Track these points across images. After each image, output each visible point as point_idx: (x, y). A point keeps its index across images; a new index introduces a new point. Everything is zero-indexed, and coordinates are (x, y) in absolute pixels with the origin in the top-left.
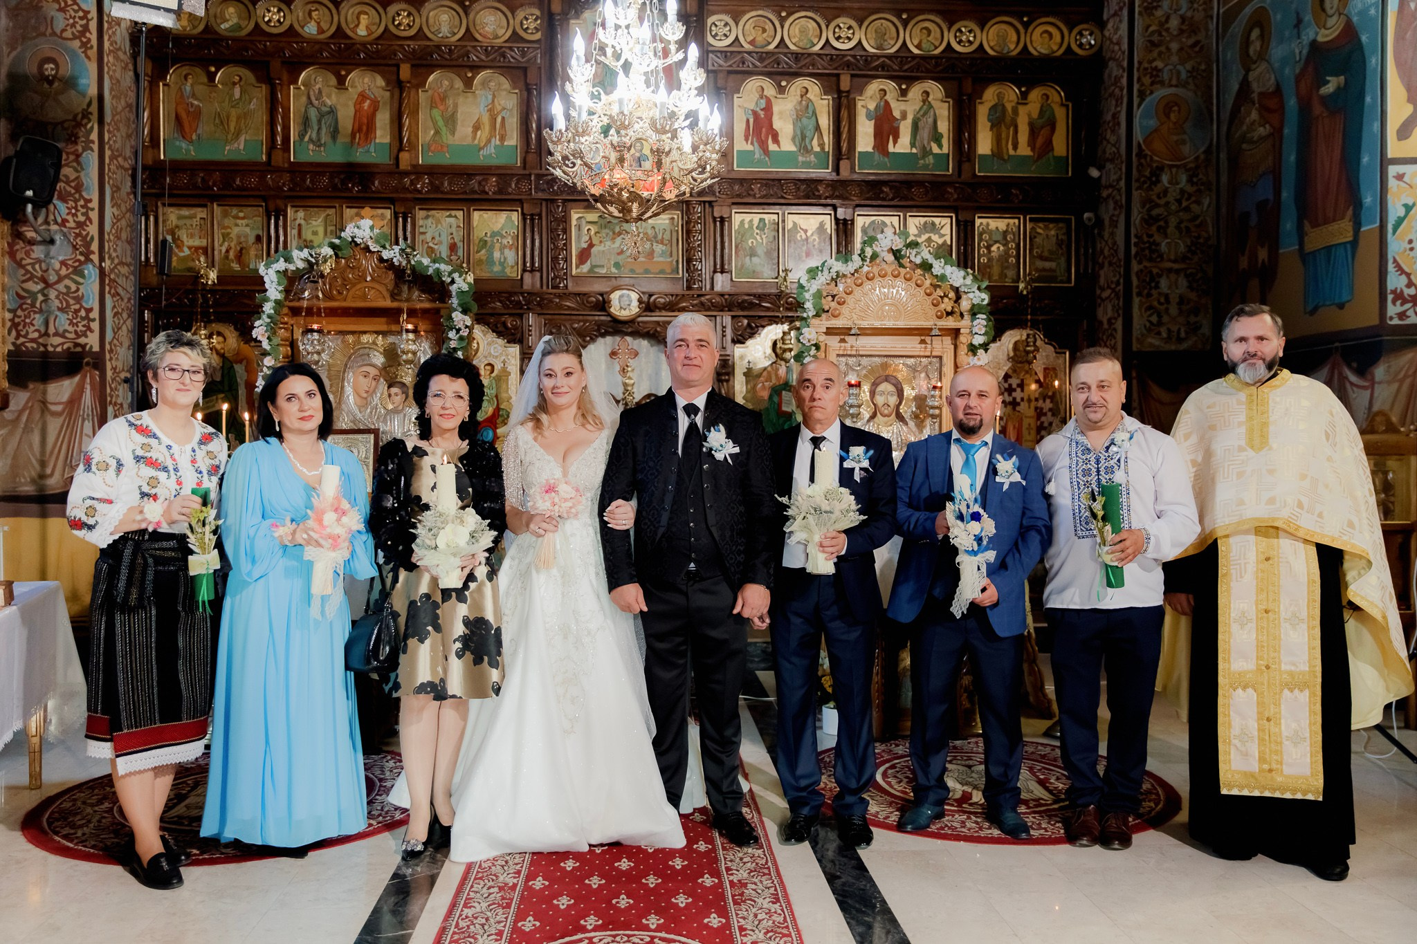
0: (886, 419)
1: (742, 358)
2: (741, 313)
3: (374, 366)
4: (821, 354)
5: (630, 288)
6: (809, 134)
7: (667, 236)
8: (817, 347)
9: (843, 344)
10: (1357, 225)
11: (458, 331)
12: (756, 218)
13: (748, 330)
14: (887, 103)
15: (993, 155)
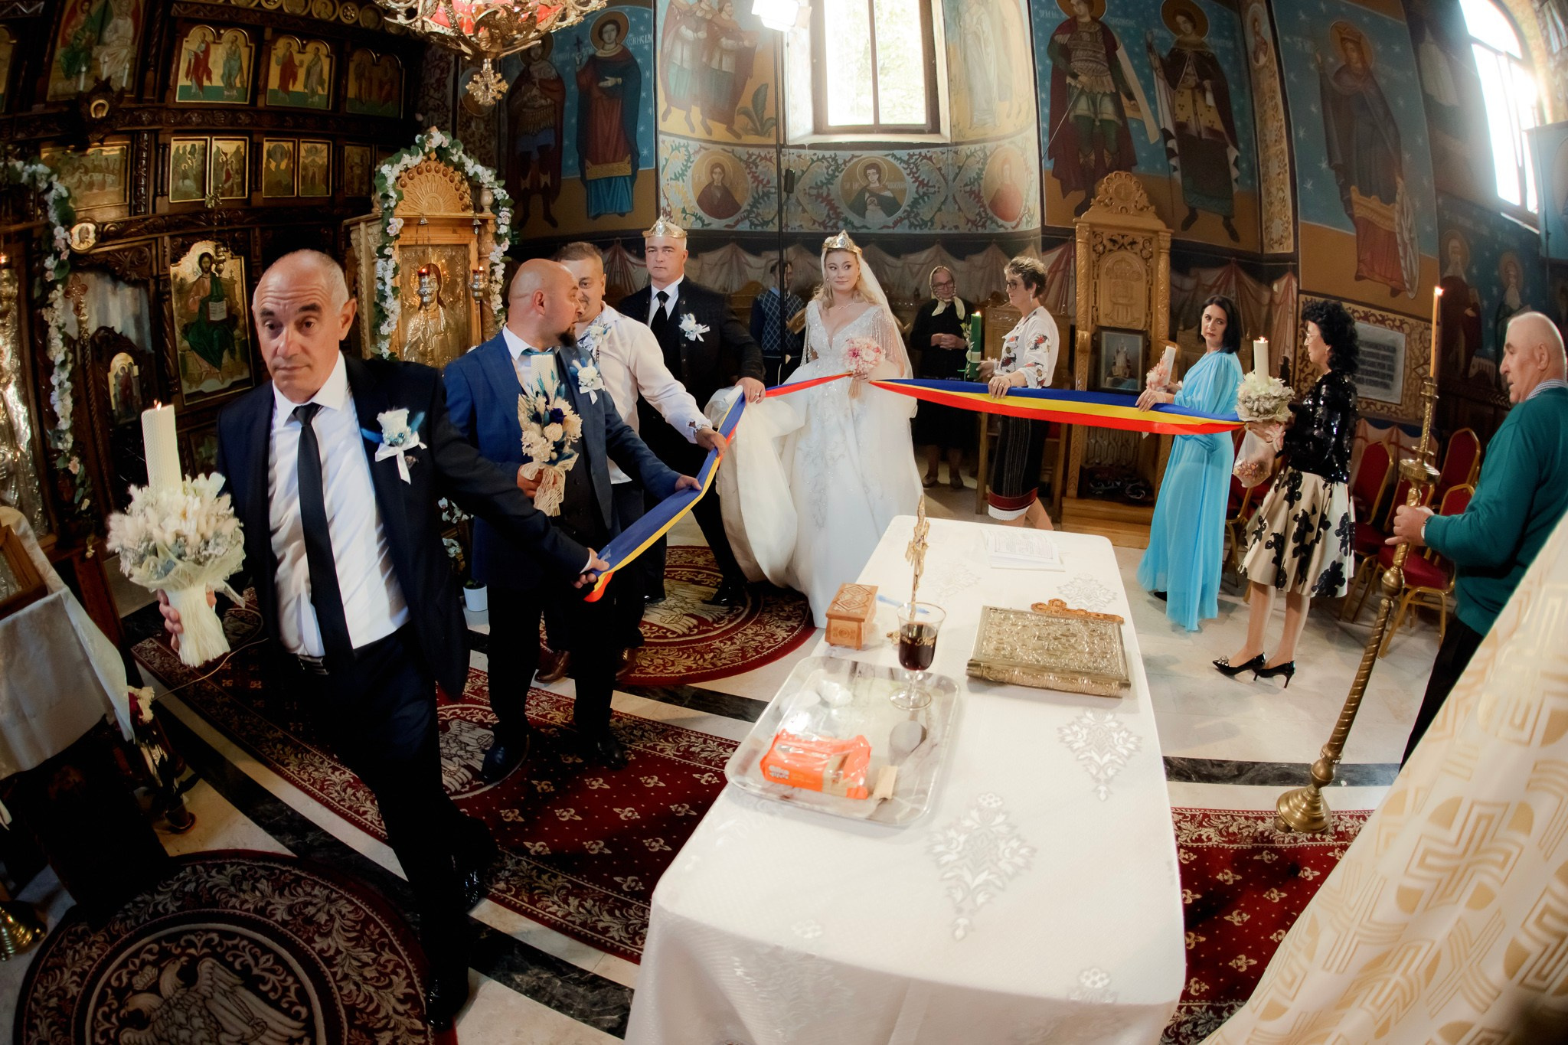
2: (176, 233)
5: (89, 220)
6: (234, 73)
7: (117, 167)
10: (635, 166)
12: (189, 144)
13: (183, 249)
14: (291, 54)
15: (356, 98)
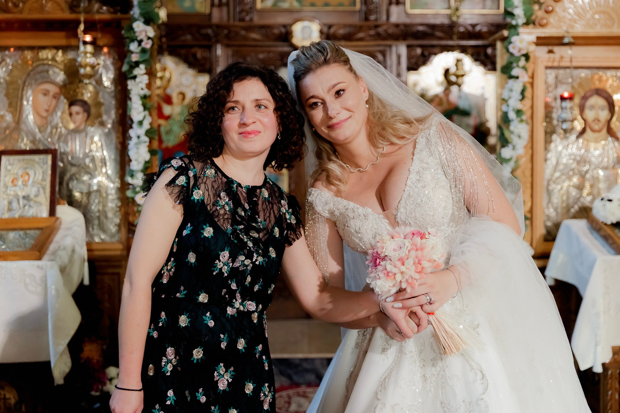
0: (596, 135)
1: (415, 85)
2: (415, 42)
3: (53, 83)
4: (530, 66)
5: (311, 19)
8: (527, 57)
9: (552, 55)
11: (140, 42)
13: (421, 60)
